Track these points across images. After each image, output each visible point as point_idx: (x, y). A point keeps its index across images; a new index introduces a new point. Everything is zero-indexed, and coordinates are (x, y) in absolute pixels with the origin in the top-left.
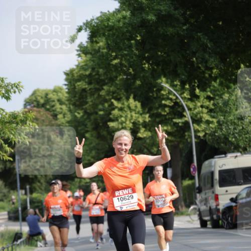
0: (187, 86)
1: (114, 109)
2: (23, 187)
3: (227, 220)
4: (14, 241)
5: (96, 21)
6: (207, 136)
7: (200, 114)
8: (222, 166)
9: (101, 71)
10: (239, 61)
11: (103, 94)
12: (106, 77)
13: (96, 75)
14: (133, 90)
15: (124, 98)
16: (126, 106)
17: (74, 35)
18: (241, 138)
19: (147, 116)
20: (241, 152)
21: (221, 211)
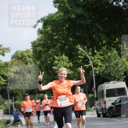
0: (90, 49)
1: (55, 60)
2: (11, 98)
3: (110, 113)
4: (6, 124)
5: (46, 17)
6: (100, 73)
7: (97, 62)
8: (108, 87)
9: (49, 42)
10: (115, 37)
11: (50, 53)
12: (51, 45)
13: (46, 44)
14: (64, 51)
15: (60, 55)
16: (61, 59)
17: (36, 25)
18: (117, 74)
19: (71, 63)
20: (117, 81)
21: (107, 109)
